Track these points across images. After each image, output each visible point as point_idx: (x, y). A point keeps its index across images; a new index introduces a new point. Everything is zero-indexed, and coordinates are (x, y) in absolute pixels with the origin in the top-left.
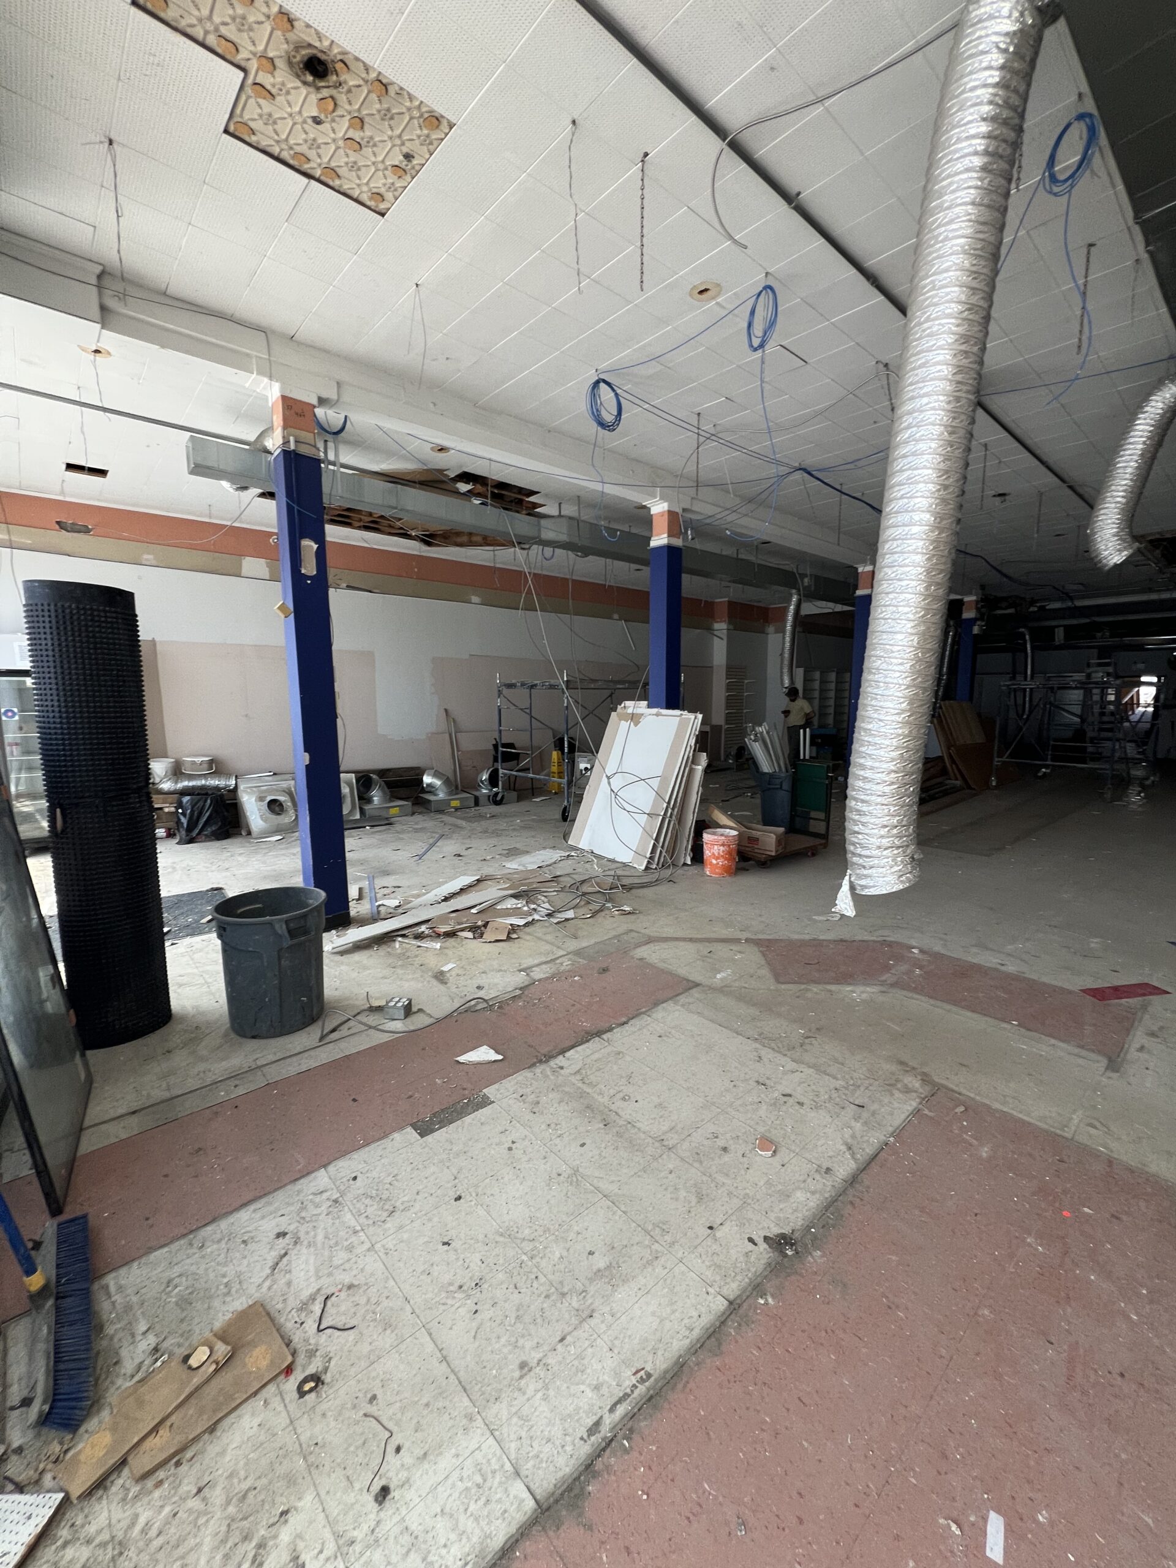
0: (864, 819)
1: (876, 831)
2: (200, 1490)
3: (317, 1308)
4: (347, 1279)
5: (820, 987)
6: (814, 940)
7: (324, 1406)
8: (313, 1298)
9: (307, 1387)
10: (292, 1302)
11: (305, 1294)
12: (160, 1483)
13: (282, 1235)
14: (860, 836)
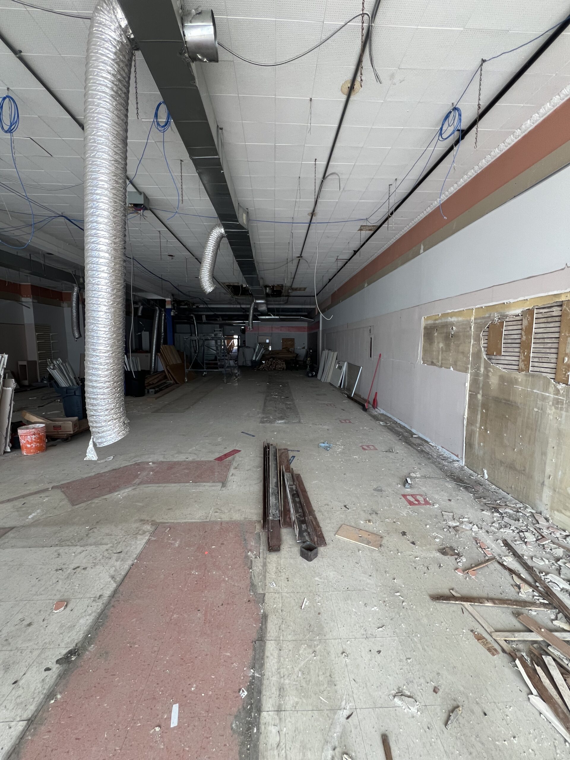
0: (95, 408)
1: (103, 413)
5: (100, 499)
6: (98, 474)
14: (94, 417)
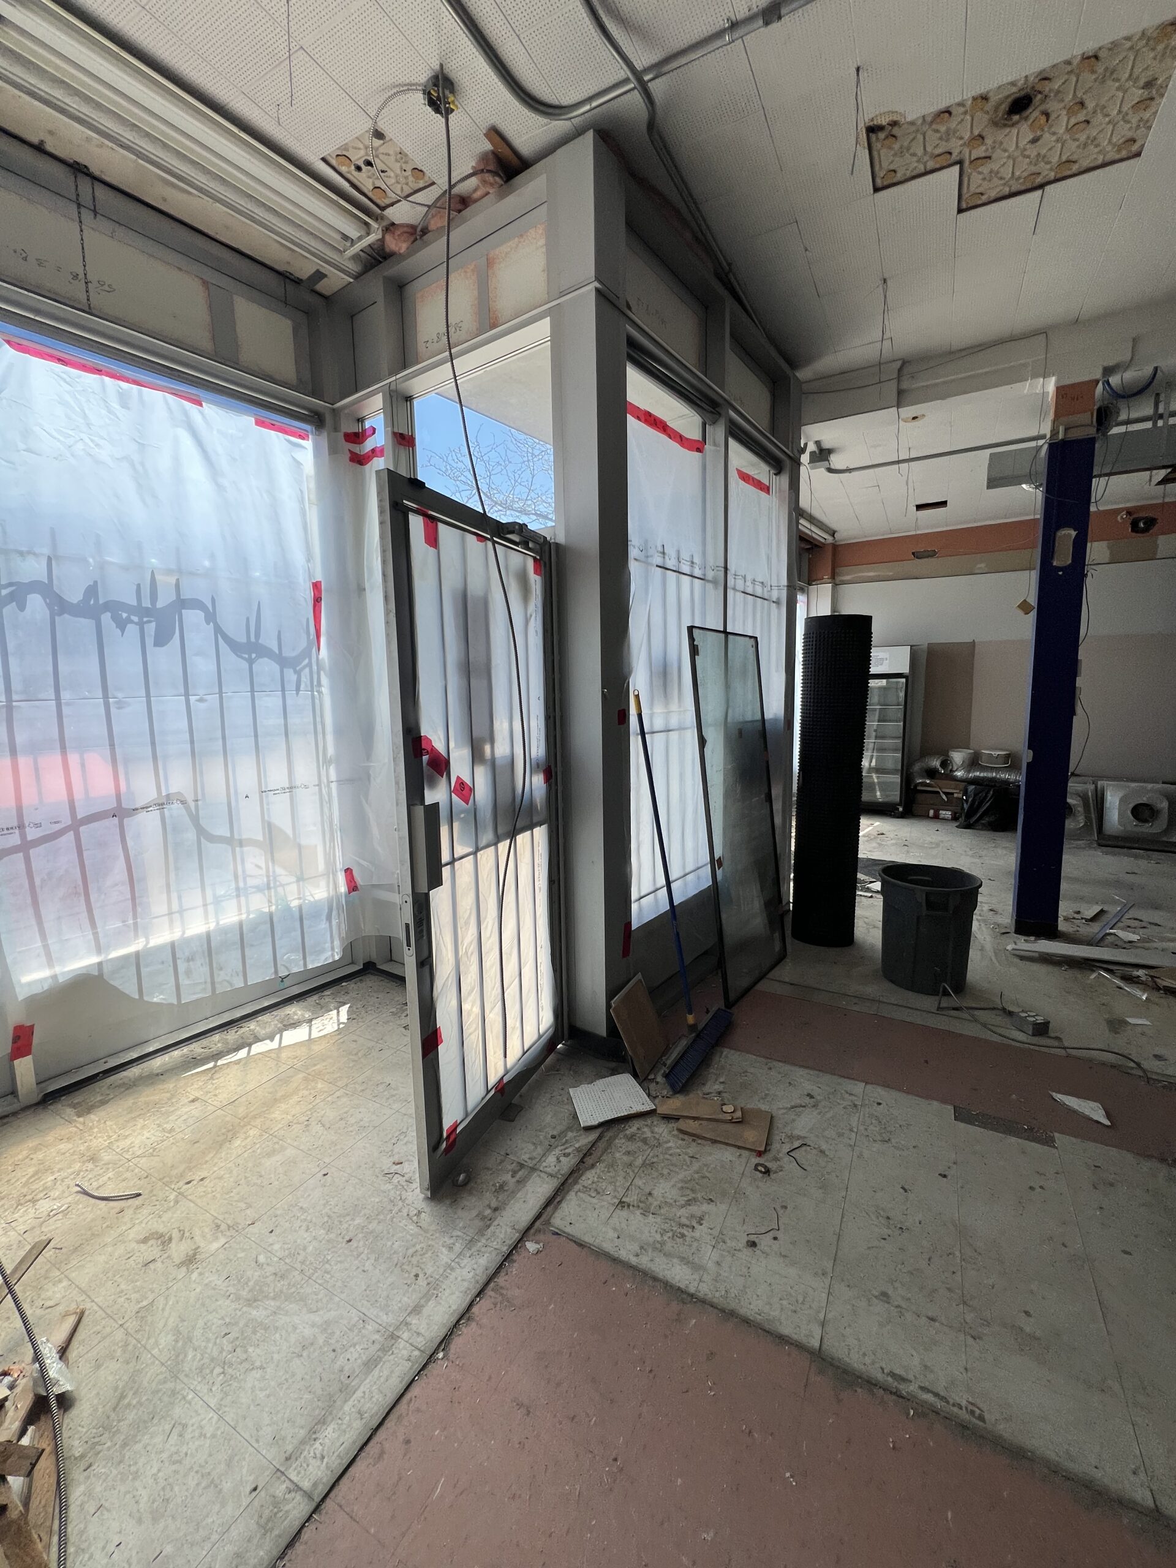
2: (692, 1157)
3: (797, 1144)
4: (824, 1147)
7: (761, 1184)
8: (799, 1138)
9: (760, 1168)
10: (787, 1130)
11: (796, 1132)
12: (683, 1140)
13: (811, 1096)
